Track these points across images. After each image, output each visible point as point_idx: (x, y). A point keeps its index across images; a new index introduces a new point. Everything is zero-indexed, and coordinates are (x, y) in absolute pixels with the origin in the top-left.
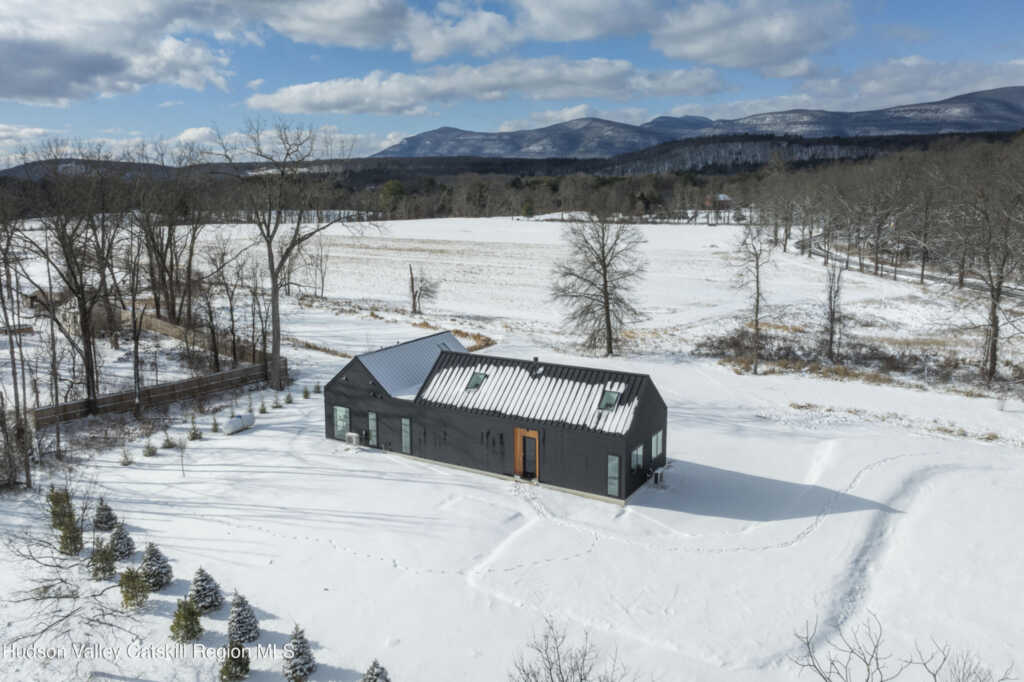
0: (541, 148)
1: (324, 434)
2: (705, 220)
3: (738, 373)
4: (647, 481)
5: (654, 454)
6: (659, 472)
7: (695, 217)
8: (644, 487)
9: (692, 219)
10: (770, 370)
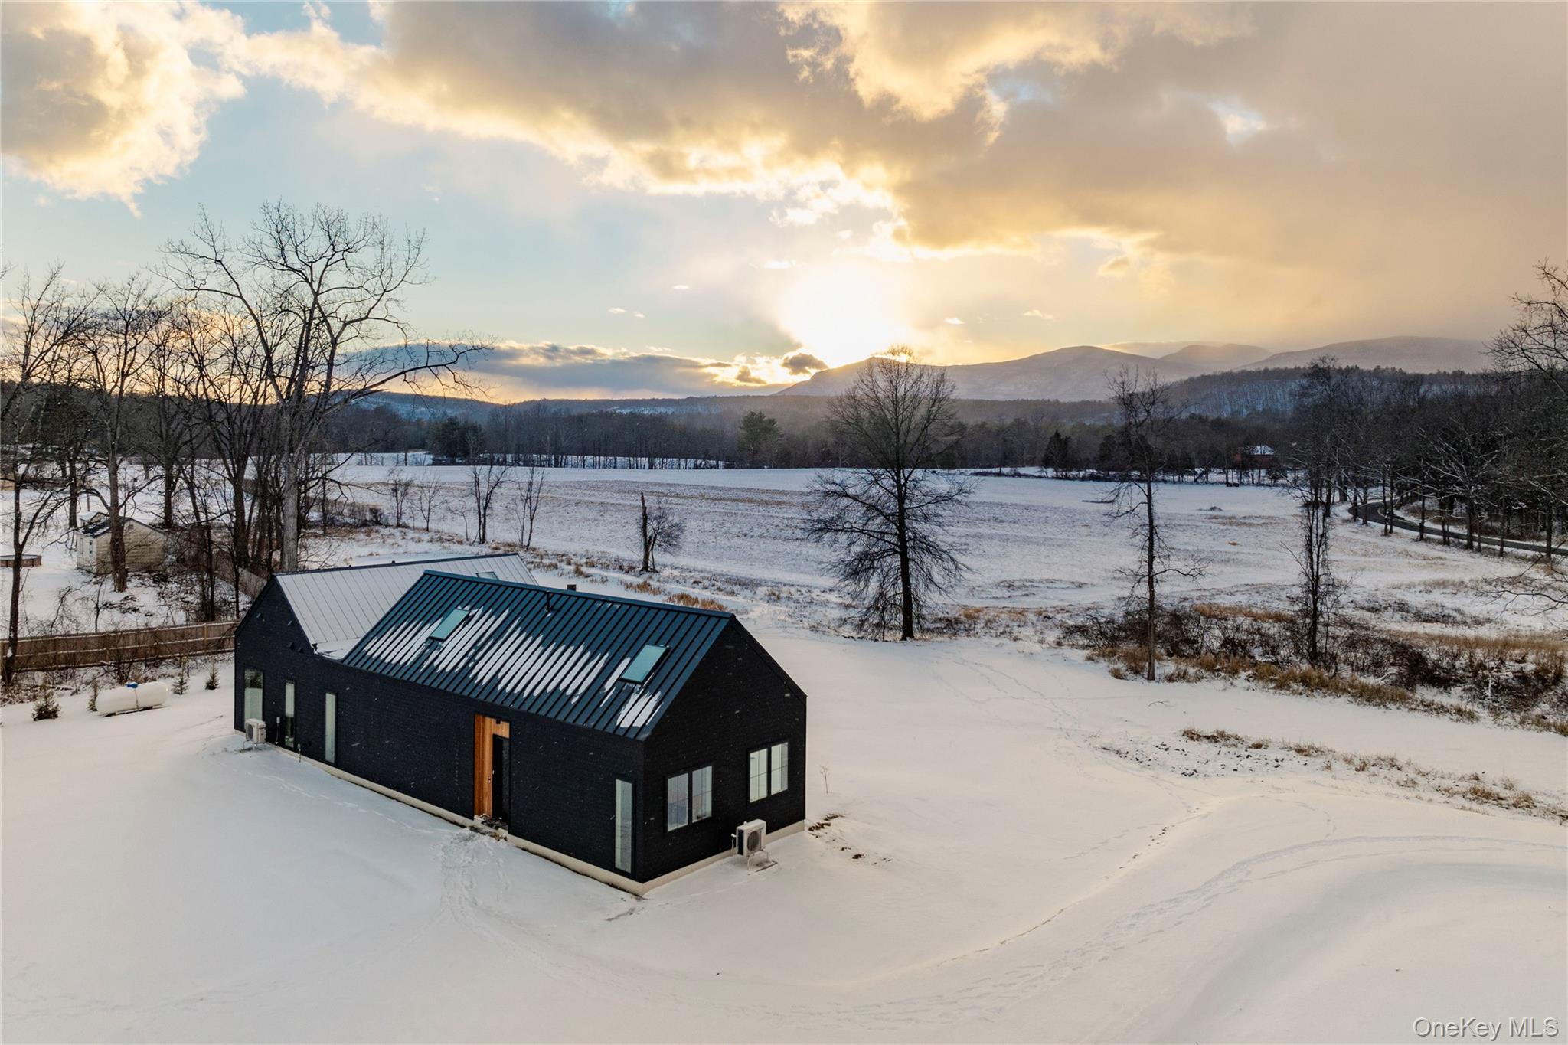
0: (1014, 386)
1: (231, 723)
2: (1222, 478)
3: (1117, 675)
4: (730, 848)
5: (757, 792)
6: (747, 827)
7: (1206, 473)
8: (716, 861)
9: (1201, 475)
10: (1179, 674)
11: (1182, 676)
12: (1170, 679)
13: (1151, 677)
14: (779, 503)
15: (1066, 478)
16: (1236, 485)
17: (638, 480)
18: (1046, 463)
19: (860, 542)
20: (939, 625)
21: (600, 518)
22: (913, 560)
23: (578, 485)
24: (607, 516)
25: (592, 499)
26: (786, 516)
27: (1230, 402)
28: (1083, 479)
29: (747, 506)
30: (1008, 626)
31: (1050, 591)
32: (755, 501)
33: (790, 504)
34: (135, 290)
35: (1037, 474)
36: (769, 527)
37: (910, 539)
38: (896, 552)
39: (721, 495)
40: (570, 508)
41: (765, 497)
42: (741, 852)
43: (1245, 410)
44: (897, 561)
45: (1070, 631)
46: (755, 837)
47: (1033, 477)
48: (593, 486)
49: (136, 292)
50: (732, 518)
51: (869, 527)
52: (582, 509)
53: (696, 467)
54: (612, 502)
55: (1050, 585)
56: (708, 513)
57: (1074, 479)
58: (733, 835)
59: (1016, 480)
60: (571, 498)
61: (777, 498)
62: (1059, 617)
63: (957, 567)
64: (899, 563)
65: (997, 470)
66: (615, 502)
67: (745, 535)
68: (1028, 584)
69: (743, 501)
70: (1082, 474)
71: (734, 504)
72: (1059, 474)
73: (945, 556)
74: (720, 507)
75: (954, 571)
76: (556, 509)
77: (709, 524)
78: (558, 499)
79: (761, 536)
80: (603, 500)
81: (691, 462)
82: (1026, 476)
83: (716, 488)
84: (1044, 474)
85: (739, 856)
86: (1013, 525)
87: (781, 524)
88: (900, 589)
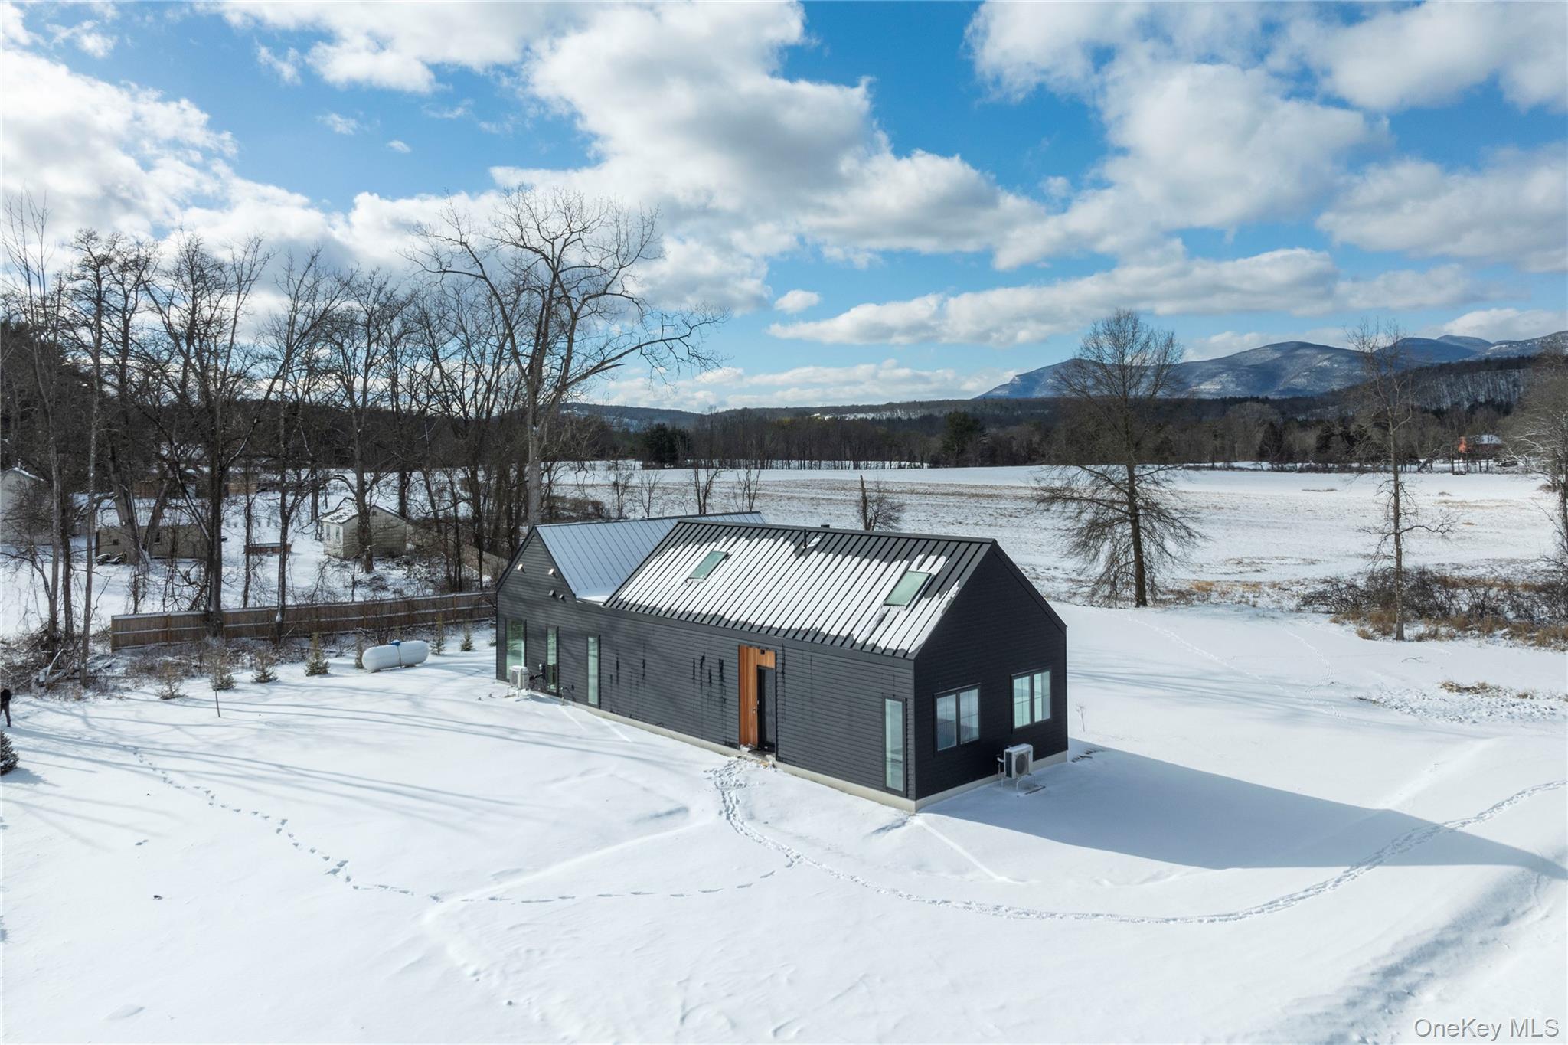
0: (1218, 387)
1: (495, 676)
2: (1448, 466)
3: (1365, 636)
4: (997, 773)
5: (1021, 719)
6: (1016, 751)
7: (1431, 462)
8: (986, 783)
9: (1425, 463)
10: (1430, 633)
11: (1434, 636)
12: (1420, 638)
13: (1400, 637)
14: (990, 496)
15: (1283, 470)
16: (1461, 473)
17: (846, 479)
18: (1261, 456)
19: (1089, 510)
20: (1171, 597)
21: (813, 510)
22: (1145, 529)
23: (787, 484)
24: (820, 510)
25: (803, 495)
26: (998, 506)
27: (1450, 394)
28: (1301, 471)
29: (958, 499)
30: (1243, 597)
31: (1282, 567)
32: (966, 495)
33: (1001, 497)
34: (376, 284)
35: (1251, 467)
36: (983, 516)
37: (1141, 507)
38: (1127, 520)
39: (930, 489)
40: (783, 502)
41: (973, 491)
42: (1009, 774)
43: (1466, 403)
44: (1128, 530)
45: (1308, 600)
46: (1022, 759)
47: (1248, 469)
48: (802, 485)
49: (377, 286)
50: (945, 509)
51: (1098, 496)
52: (795, 503)
53: (900, 467)
54: (822, 496)
55: (1282, 562)
56: (920, 505)
57: (1291, 470)
58: (999, 759)
59: (1230, 473)
60: (783, 494)
61: (987, 491)
62: (1294, 589)
63: (1190, 535)
64: (1130, 531)
65: (1210, 464)
66: (826, 497)
67: (960, 523)
68: (1257, 561)
69: (953, 494)
70: (1299, 465)
71: (944, 497)
72: (1275, 466)
73: (1177, 524)
74: (931, 500)
75: (1187, 539)
76: (770, 504)
77: (923, 514)
78: (770, 496)
79: (977, 524)
80: (814, 496)
81: (895, 464)
82: (1241, 469)
83: (925, 484)
84: (1259, 467)
85: (1008, 779)
86: (1233, 512)
87: (995, 514)
88: (1132, 556)
